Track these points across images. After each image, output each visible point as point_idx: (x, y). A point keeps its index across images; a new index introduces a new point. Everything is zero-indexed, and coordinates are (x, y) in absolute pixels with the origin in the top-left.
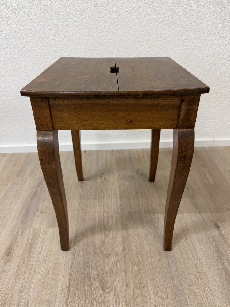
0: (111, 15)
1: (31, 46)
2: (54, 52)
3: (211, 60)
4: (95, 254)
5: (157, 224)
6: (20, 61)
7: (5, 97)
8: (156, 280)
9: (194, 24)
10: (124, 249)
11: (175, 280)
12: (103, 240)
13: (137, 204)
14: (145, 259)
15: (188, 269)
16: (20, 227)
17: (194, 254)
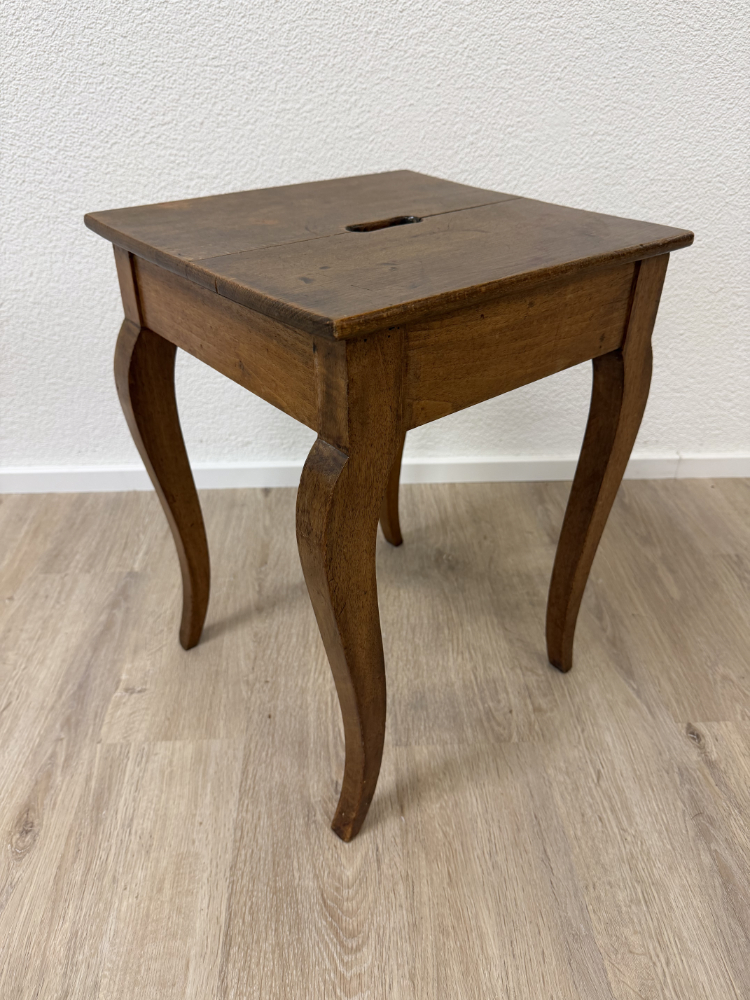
1: (92, 143)
2: (171, 165)
4: (307, 825)
5: (504, 729)
6: (55, 191)
8: (506, 906)
10: (402, 807)
11: (566, 908)
12: (332, 781)
13: (441, 663)
14: (469, 842)
15: (606, 870)
16: (62, 740)
17: (625, 824)
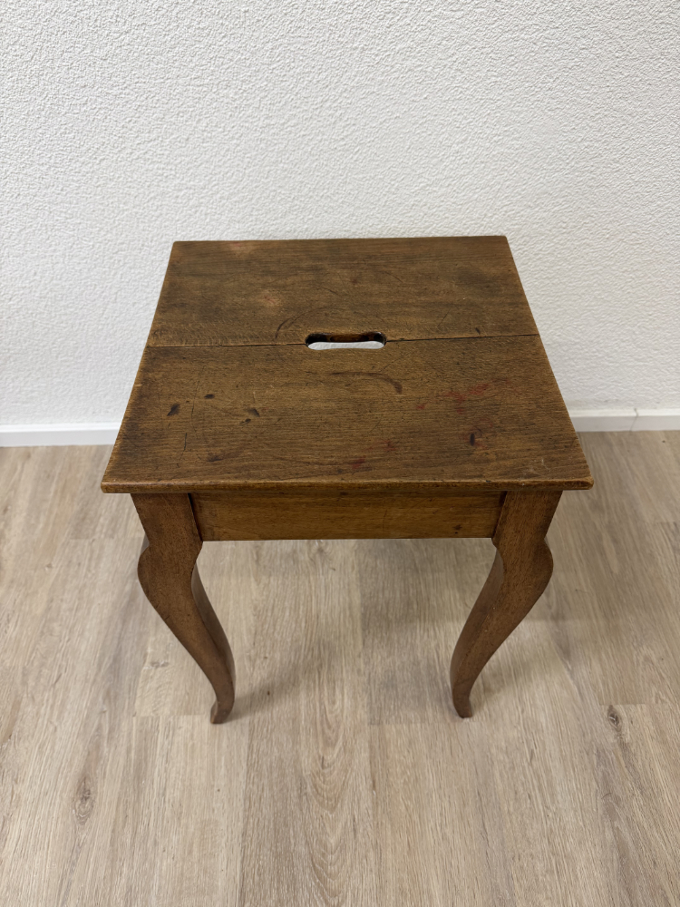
0: (344, 65)
1: (82, 159)
2: (160, 178)
3: (659, 203)
4: (300, 797)
6: (49, 203)
7: (11, 302)
9: (621, 95)
10: (374, 782)
11: (496, 875)
12: (319, 757)
13: (409, 640)
14: (425, 815)
15: (529, 843)
16: (104, 712)
17: (549, 802)
